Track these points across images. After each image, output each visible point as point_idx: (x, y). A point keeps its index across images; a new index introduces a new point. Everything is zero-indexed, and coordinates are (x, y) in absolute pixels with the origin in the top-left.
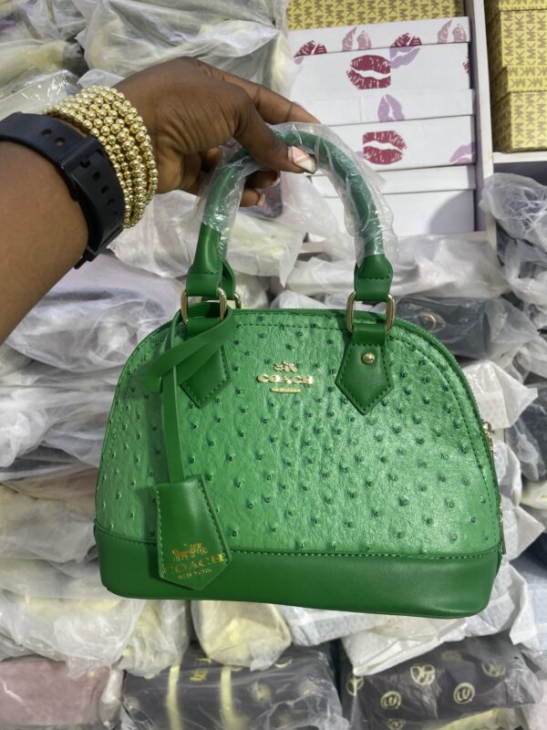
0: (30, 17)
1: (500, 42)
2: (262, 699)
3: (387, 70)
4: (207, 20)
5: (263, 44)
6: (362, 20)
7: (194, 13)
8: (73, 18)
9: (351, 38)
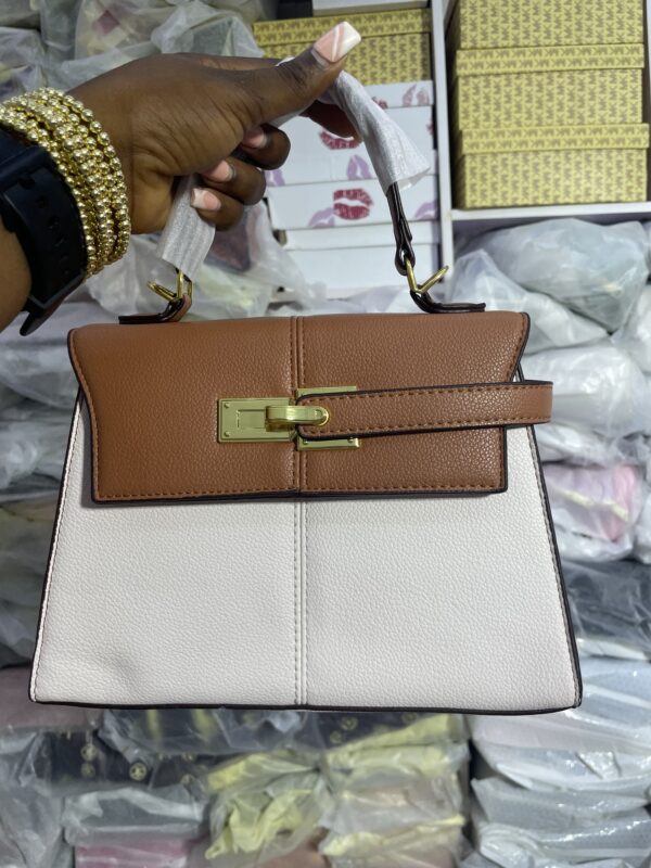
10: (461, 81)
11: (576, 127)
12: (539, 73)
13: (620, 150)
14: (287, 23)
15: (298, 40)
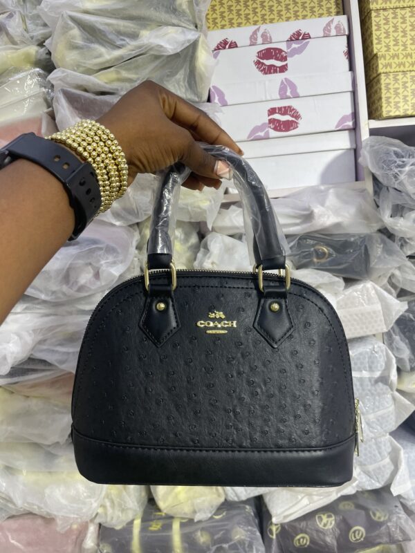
0: (9, 29)
1: (371, 34)
2: (204, 543)
3: (284, 59)
4: (144, 27)
5: (188, 44)
6: (264, 20)
7: (134, 21)
8: (42, 28)
9: (257, 35)
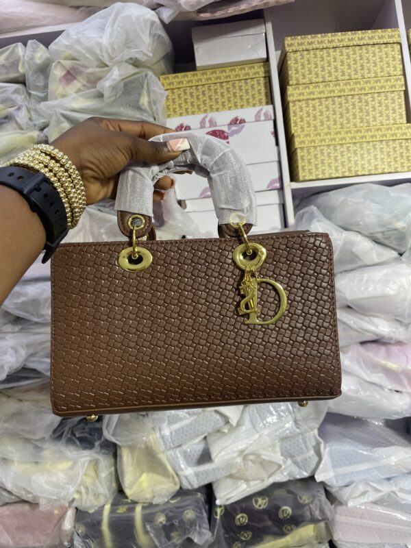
0: (18, 119)
3: (226, 138)
6: (211, 109)
9: (205, 121)
10: (291, 105)
11: (365, 128)
12: (339, 97)
13: (394, 140)
14: (180, 75)
15: (187, 85)
